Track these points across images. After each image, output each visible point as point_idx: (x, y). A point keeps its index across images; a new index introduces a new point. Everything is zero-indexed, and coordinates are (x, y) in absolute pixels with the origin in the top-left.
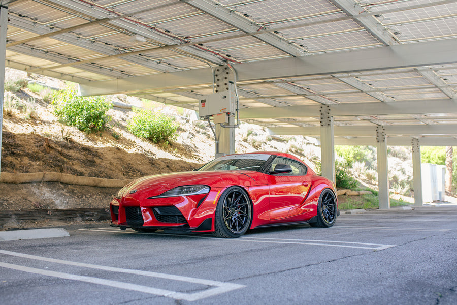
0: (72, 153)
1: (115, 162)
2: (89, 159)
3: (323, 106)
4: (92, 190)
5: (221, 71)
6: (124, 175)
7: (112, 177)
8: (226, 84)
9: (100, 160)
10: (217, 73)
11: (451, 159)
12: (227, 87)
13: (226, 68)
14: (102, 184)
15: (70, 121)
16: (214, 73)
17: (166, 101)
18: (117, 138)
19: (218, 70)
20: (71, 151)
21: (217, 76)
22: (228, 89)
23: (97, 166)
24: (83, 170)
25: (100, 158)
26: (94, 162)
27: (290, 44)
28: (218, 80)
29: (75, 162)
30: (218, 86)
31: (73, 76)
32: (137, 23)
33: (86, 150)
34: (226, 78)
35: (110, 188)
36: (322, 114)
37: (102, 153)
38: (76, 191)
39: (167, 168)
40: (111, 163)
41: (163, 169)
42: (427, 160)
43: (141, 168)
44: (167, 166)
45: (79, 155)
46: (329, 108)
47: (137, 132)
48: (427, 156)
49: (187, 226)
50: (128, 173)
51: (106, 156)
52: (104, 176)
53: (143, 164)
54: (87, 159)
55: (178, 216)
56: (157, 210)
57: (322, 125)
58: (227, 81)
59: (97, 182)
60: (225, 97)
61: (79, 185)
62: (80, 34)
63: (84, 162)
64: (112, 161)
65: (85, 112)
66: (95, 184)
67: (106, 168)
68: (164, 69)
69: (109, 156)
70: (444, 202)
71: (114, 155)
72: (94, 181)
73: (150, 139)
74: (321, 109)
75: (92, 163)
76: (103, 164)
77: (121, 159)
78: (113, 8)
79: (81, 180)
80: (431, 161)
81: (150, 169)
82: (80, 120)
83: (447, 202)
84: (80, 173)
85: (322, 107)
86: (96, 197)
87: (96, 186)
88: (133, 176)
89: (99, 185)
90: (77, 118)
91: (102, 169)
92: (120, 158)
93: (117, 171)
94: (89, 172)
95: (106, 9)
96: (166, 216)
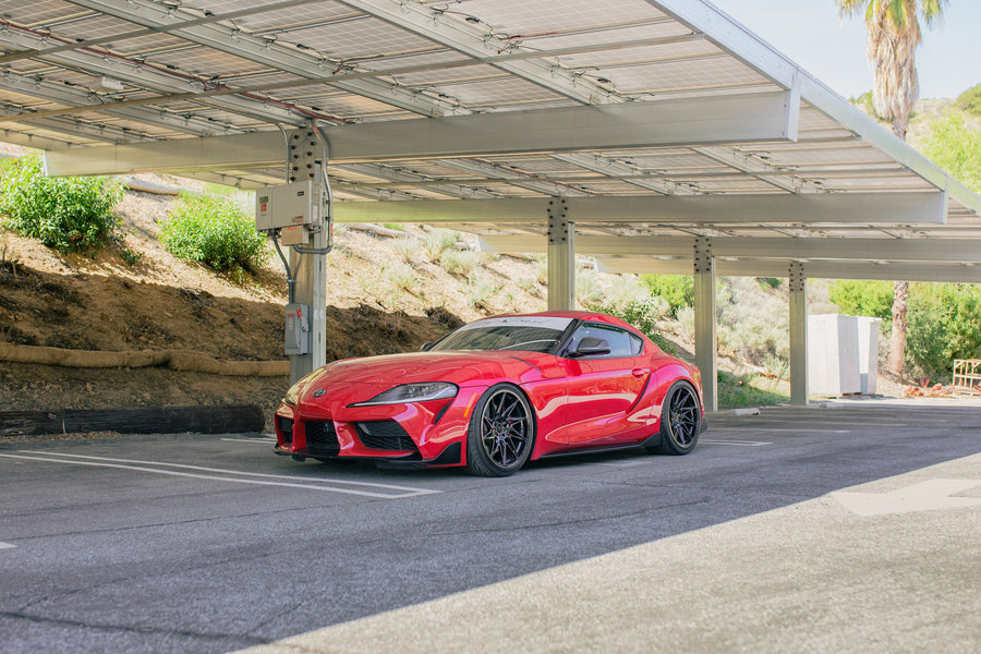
0: (20, 296)
1: (113, 313)
2: (55, 308)
3: (554, 200)
4: (45, 373)
5: (301, 139)
6: (128, 341)
7: (98, 345)
8: (309, 166)
9: (81, 310)
10: (295, 142)
11: (904, 303)
12: (310, 171)
13: (310, 134)
14: (69, 361)
15: (30, 227)
16: (289, 142)
17: (243, 183)
18: (131, 261)
19: (296, 137)
20: (18, 292)
21: (293, 148)
22: (312, 175)
23: (70, 322)
24: (36, 332)
25: (80, 305)
26: (66, 314)
27: (416, 93)
28: (296, 157)
29: (21, 315)
30: (296, 169)
31: (30, 135)
32: (104, 53)
33: (53, 287)
34: (309, 154)
35: (88, 368)
36: (551, 217)
37: (87, 296)
38: (9, 376)
39: (230, 325)
40: (103, 317)
41: (222, 326)
42: (855, 305)
43: (170, 325)
44: (232, 321)
45: (33, 300)
46: (565, 205)
47: (178, 248)
48: (856, 294)
49: (417, 456)
50: (137, 337)
51: (97, 302)
52: (80, 343)
53: (176, 317)
54: (50, 308)
55: (401, 437)
56: (363, 427)
57: (551, 240)
58: (310, 160)
59: (58, 358)
60: (301, 194)
61: (21, 363)
62: (9, 66)
63: (42, 315)
64: (106, 313)
65: (59, 209)
66: (55, 361)
67: (90, 326)
68: (200, 128)
69: (103, 302)
70: (873, 396)
71: (114, 299)
72: (53, 356)
73: (207, 263)
74: (549, 207)
75: (61, 316)
76: (84, 318)
77: (128, 307)
78: (48, 28)
79: (24, 353)
80: (863, 305)
81: (191, 327)
82: (47, 225)
83: (881, 396)
84: (29, 338)
85: (551, 203)
86: (51, 388)
87: (56, 365)
88: (147, 343)
89: (63, 363)
90: (42, 221)
91: (80, 330)
92: (126, 306)
93: (113, 332)
94: (48, 336)
95: (34, 31)
96: (379, 438)
